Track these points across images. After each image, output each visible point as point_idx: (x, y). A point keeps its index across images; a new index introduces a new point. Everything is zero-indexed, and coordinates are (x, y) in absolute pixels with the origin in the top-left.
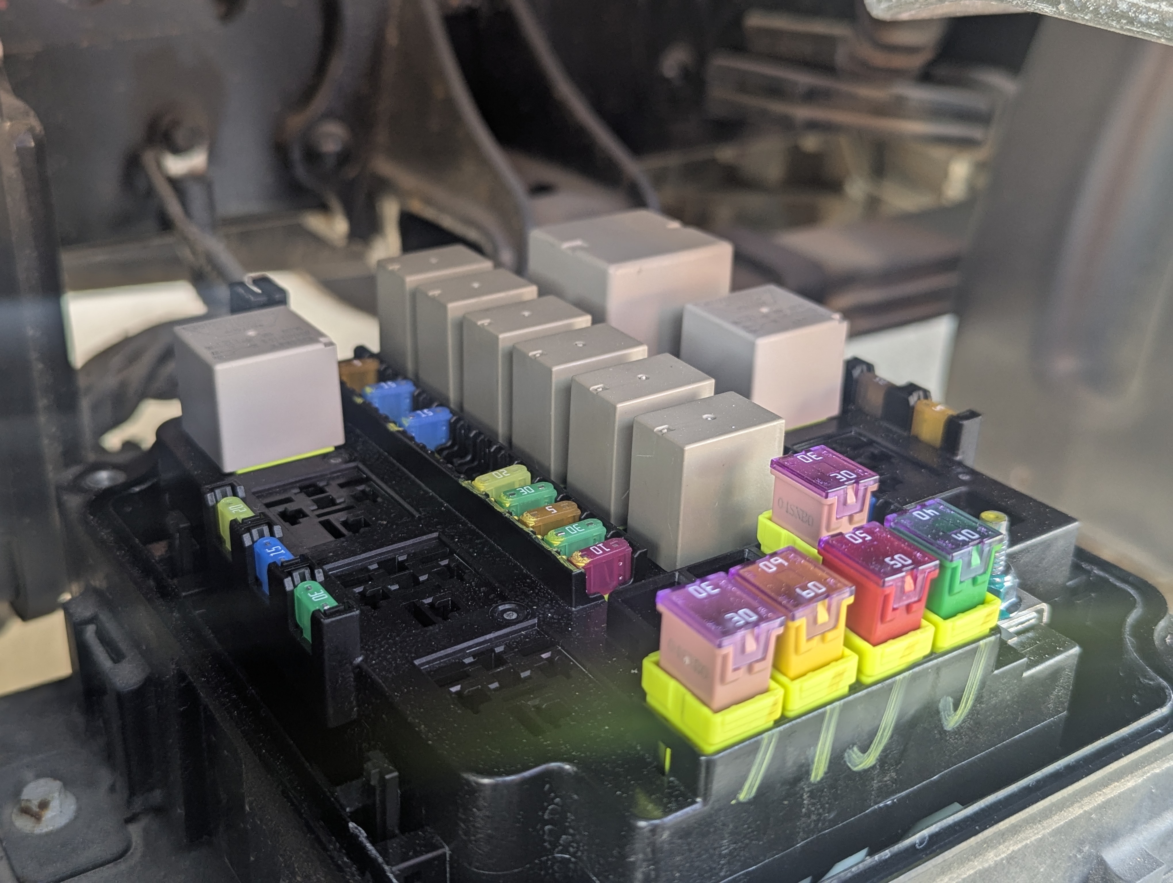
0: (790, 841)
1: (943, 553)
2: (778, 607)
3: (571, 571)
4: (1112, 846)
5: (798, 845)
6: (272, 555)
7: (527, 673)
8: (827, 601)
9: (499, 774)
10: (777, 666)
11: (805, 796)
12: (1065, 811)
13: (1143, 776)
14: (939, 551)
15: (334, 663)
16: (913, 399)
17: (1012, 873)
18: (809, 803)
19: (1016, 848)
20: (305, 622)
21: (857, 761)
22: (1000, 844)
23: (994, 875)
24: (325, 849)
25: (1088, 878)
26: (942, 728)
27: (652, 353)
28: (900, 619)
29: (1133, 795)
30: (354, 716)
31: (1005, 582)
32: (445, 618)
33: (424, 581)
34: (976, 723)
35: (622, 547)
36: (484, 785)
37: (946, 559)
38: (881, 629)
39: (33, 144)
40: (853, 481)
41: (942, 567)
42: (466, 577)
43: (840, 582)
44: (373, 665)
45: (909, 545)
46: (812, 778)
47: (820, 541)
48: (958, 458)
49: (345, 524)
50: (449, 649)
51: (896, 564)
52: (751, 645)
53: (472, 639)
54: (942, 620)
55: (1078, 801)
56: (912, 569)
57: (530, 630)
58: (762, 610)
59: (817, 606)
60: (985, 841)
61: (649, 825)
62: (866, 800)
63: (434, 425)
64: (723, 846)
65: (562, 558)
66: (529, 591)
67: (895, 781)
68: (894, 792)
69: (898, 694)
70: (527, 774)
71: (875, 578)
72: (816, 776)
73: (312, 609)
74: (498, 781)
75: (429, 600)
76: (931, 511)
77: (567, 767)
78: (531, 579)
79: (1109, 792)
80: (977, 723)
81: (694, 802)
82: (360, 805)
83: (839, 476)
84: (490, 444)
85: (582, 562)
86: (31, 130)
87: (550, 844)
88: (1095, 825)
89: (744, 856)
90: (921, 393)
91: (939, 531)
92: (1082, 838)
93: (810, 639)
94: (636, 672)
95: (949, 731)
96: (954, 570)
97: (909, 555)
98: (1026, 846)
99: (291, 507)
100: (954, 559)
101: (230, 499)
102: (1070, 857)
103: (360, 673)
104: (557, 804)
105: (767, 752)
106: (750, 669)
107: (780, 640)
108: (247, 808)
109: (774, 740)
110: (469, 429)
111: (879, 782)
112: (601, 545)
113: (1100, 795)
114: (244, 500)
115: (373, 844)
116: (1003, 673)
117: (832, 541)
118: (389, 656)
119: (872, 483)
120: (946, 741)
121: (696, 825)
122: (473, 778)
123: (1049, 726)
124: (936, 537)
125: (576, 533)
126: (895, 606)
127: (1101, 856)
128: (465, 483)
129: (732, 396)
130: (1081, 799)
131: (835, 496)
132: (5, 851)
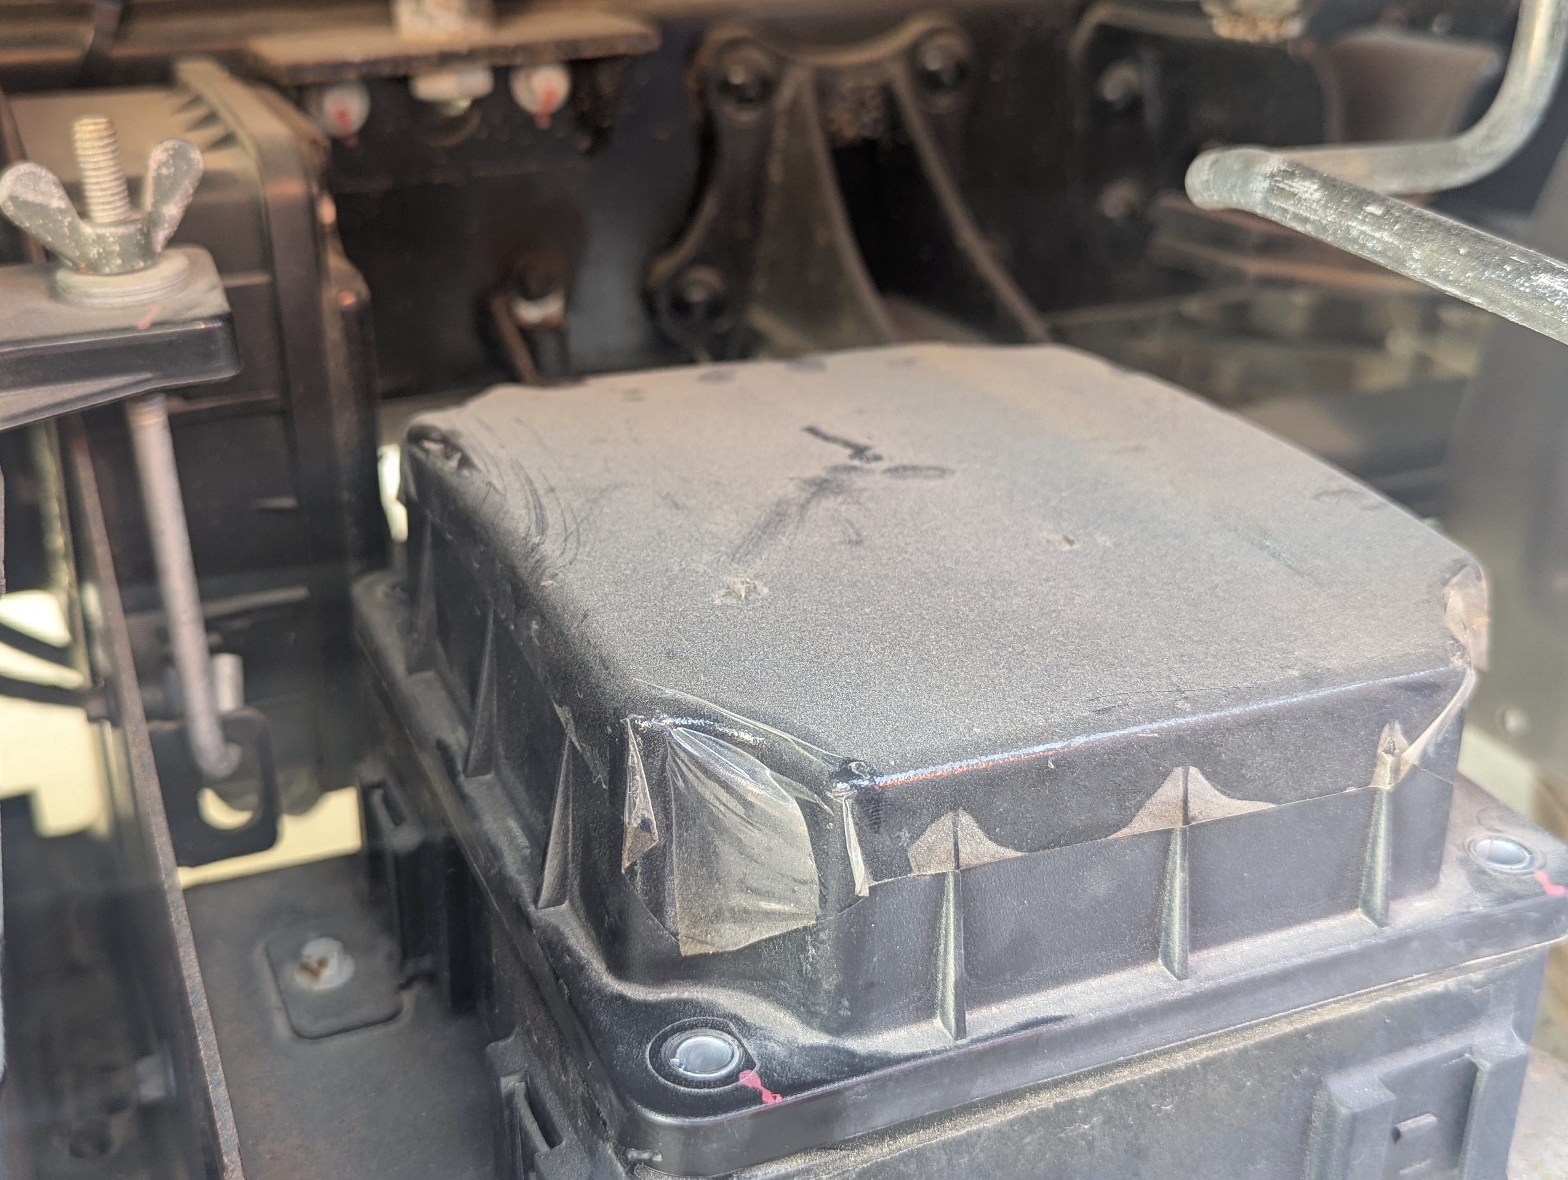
4: (1337, 1074)
17: (1209, 1080)
19: (1211, 1054)
23: (1186, 1078)
29: (1360, 1021)
88: (1313, 1047)
92: (1297, 1058)
132: (284, 1002)
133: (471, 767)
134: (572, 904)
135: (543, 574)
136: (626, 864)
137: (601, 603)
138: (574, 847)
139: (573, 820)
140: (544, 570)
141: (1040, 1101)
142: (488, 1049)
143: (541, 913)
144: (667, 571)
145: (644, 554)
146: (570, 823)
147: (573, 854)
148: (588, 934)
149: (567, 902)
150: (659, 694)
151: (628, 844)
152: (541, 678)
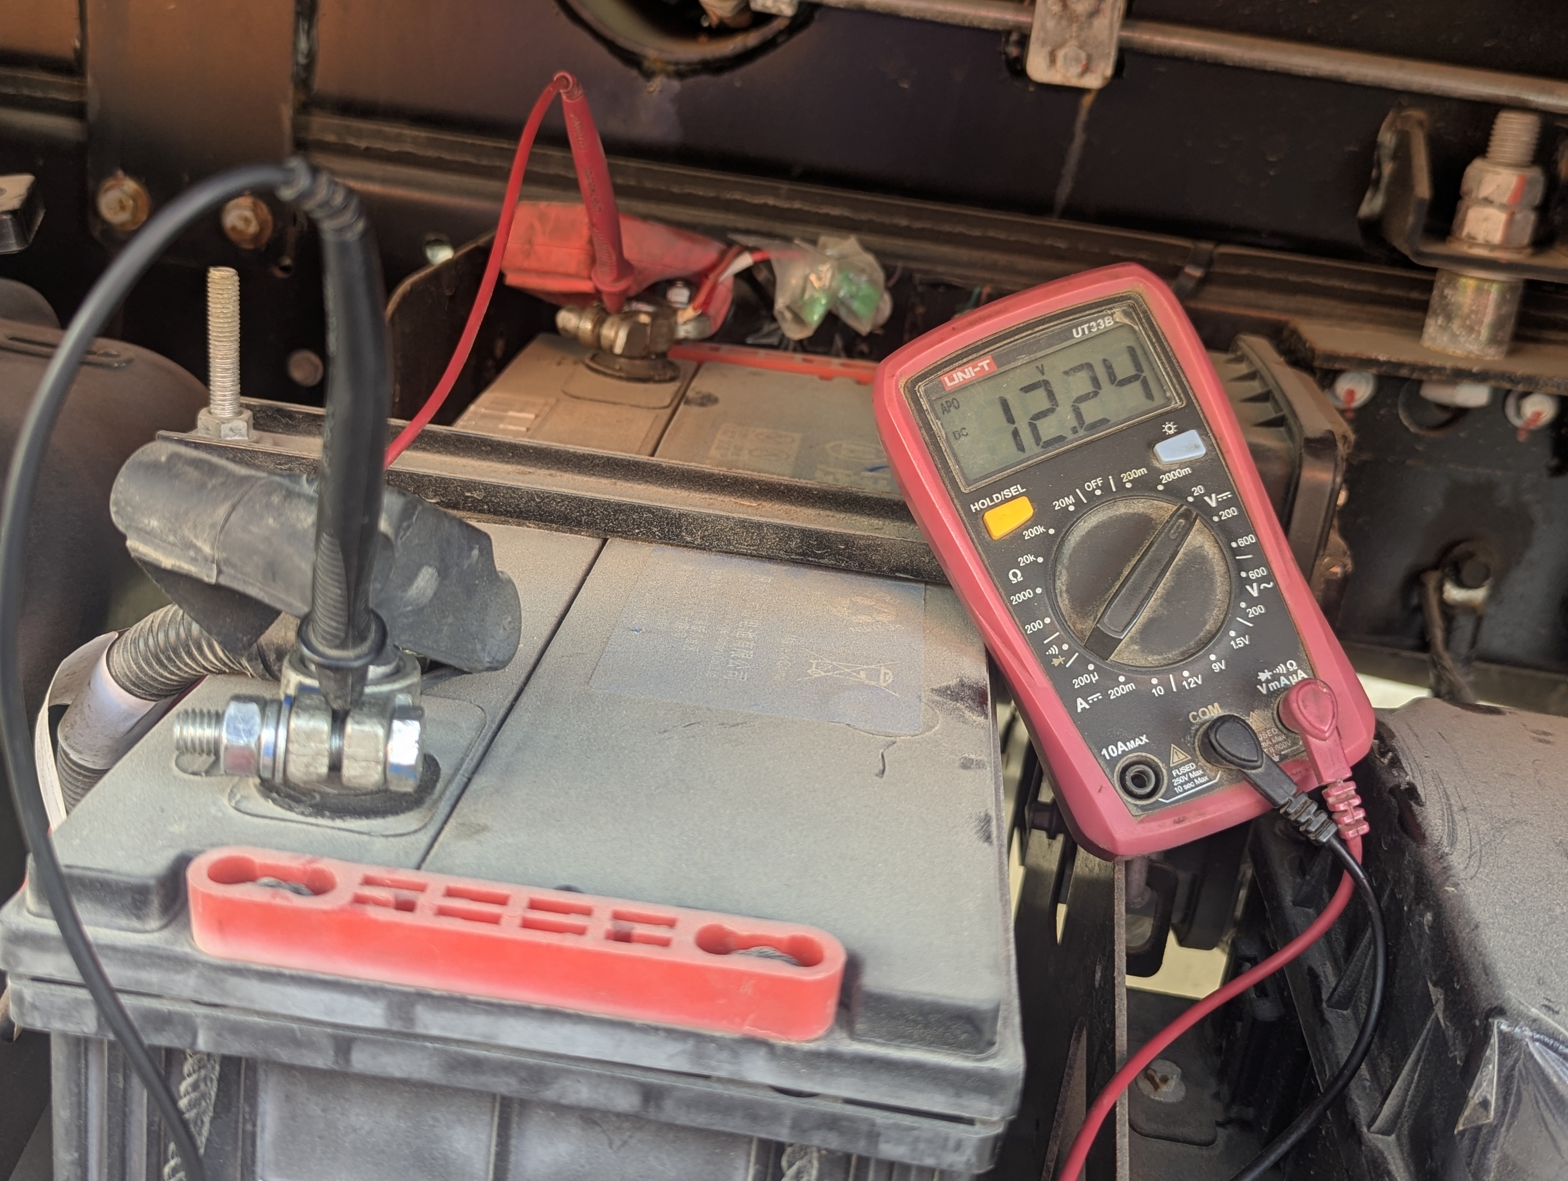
133: (1334, 1000)
134: (1398, 1138)
135: (1447, 879)
136: (1460, 1127)
137: (1491, 920)
138: (1414, 1096)
139: (1419, 1076)
140: (1449, 877)
143: (1371, 1136)
144: (1550, 910)
145: (1533, 889)
146: (1416, 1077)
147: (1411, 1102)
148: (1408, 1167)
149: (1393, 1136)
150: (1525, 1010)
151: (1467, 1113)
152: (1422, 958)
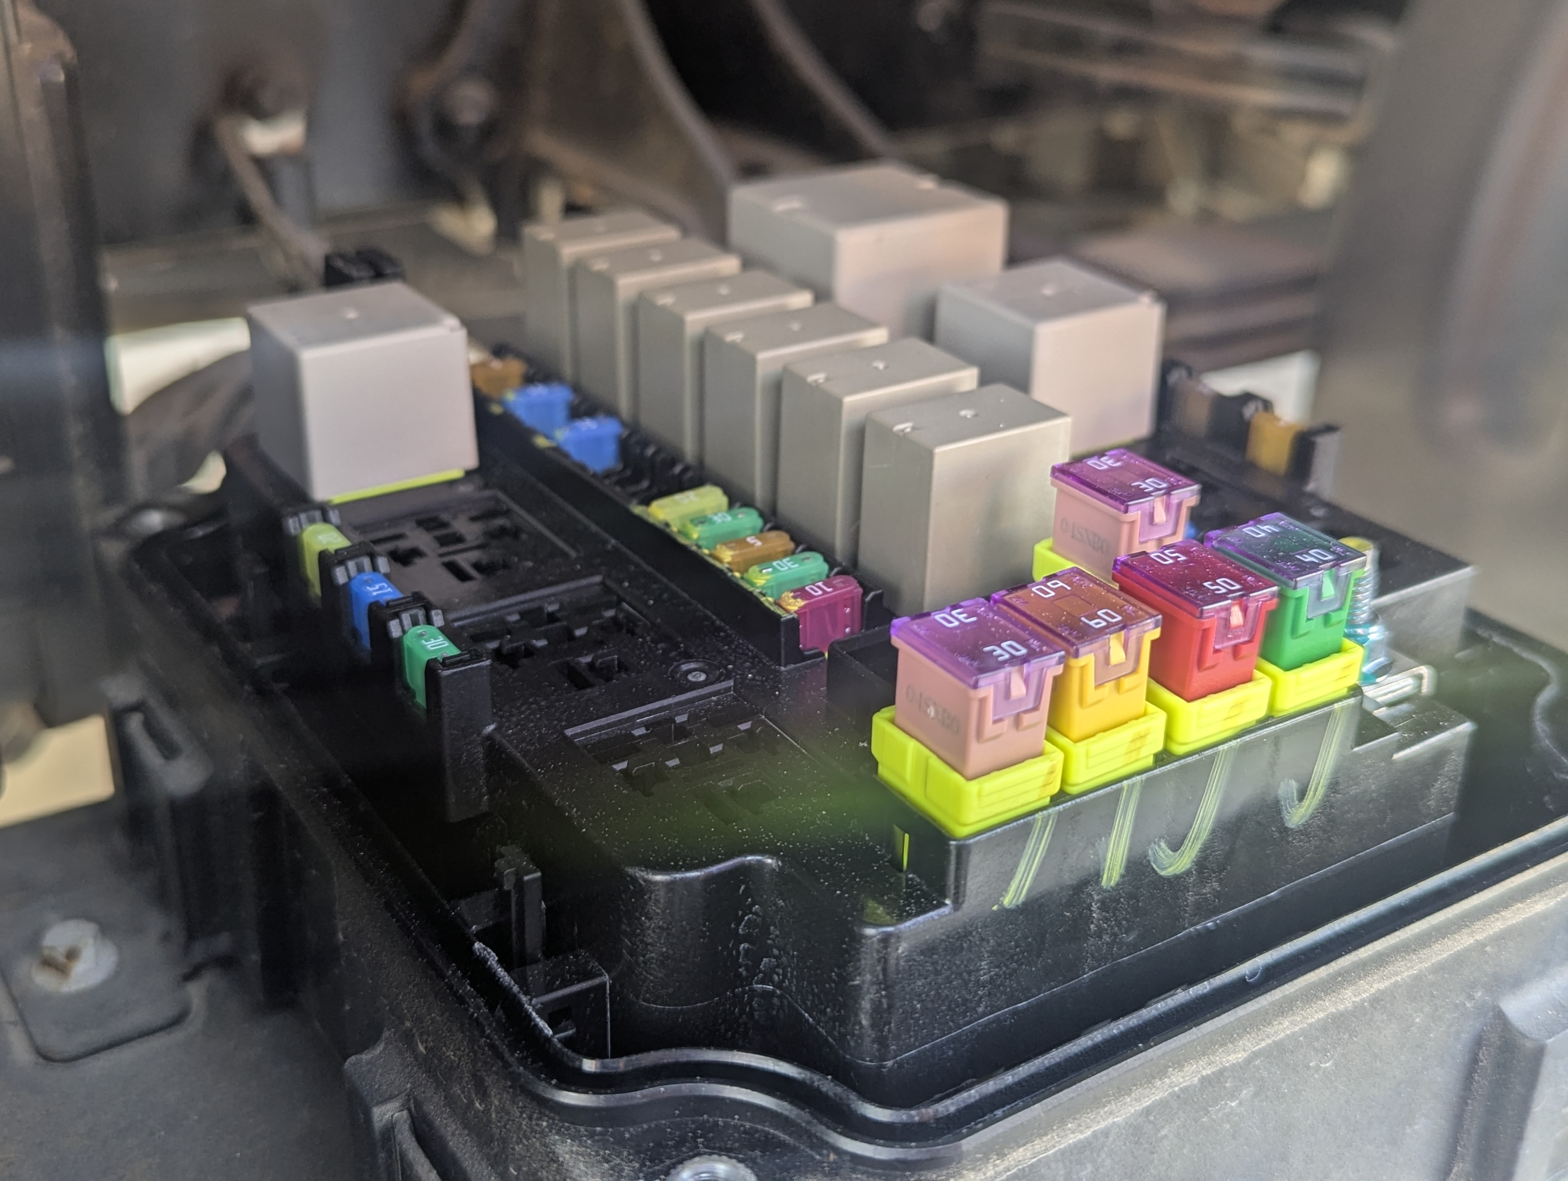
0: (1073, 969)
1: (1284, 578)
2: (1058, 640)
3: (780, 617)
4: (1514, 993)
5: (1085, 976)
6: (375, 594)
7: (719, 748)
8: (1123, 633)
9: (677, 869)
10: (1055, 722)
11: (1094, 907)
12: (1448, 938)
13: (1556, 897)
14: (1278, 576)
15: (456, 732)
16: (1249, 411)
17: (1377, 1021)
18: (1100, 917)
19: (1382, 986)
20: (417, 680)
21: (1166, 862)
22: (1360, 978)
23: (1352, 1022)
24: (441, 976)
25: (1480, 1037)
26: (1283, 824)
27: (894, 337)
28: (1226, 666)
29: (1543, 923)
30: (484, 807)
31: (1369, 634)
32: (608, 679)
33: (581, 637)
34: (1329, 821)
35: (851, 587)
36: (656, 883)
37: (1287, 585)
38: (1198, 679)
39: (62, 78)
40: (1162, 492)
41: (1281, 596)
42: (638, 630)
43: (1141, 609)
44: (508, 736)
45: (1238, 568)
46: (1104, 883)
47: (1116, 561)
48: (1311, 487)
49: (477, 566)
50: (613, 716)
51: (1218, 590)
52: (1018, 688)
53: (644, 704)
54: (1282, 671)
55: (1467, 926)
56: (1242, 596)
57: (724, 695)
58: (1035, 644)
59: (1109, 638)
60: (1339, 974)
61: (879, 934)
62: (1178, 919)
63: (597, 441)
64: (982, 970)
65: (768, 601)
66: (723, 646)
67: (1218, 895)
68: (1216, 911)
69: (1222, 770)
70: (714, 869)
71: (1189, 607)
72: (1109, 879)
73: (426, 658)
74: (675, 878)
75: (588, 659)
76: (1267, 527)
77: (769, 861)
78: (725, 631)
79: (1510, 916)
80: (1332, 821)
81: (941, 905)
82: (491, 923)
83: (1144, 486)
84: (673, 462)
85: (794, 605)
86: (59, 57)
87: (747, 970)
88: (1491, 962)
89: (1011, 986)
90: (1260, 405)
91: (1279, 551)
92: (1472, 980)
93: (1099, 685)
94: (866, 745)
95: (1292, 829)
96: (1299, 599)
97: (1237, 579)
98: (1396, 985)
99: (403, 545)
100: (1298, 585)
101: (320, 526)
102: (1456, 1006)
103: (492, 748)
104: (756, 914)
105: (1041, 840)
106: (1017, 721)
107: (1059, 683)
108: (341, 937)
109: (1050, 823)
110: (645, 444)
111: (1196, 895)
112: (820, 584)
113: (1498, 919)
114: (339, 528)
115: (508, 970)
116: (1368, 753)
117: (1132, 561)
118: (531, 725)
119: (1188, 494)
120: (1288, 842)
121: (944, 937)
122: (640, 873)
123: (1430, 833)
124: (1275, 557)
125: (786, 570)
126: (1217, 647)
127: (1499, 1007)
128: (638, 510)
129: (1002, 392)
130: (1472, 923)
131: (1138, 510)
132: (21, 1014)
141: (1183, 1077)
142: (347, 1064)
